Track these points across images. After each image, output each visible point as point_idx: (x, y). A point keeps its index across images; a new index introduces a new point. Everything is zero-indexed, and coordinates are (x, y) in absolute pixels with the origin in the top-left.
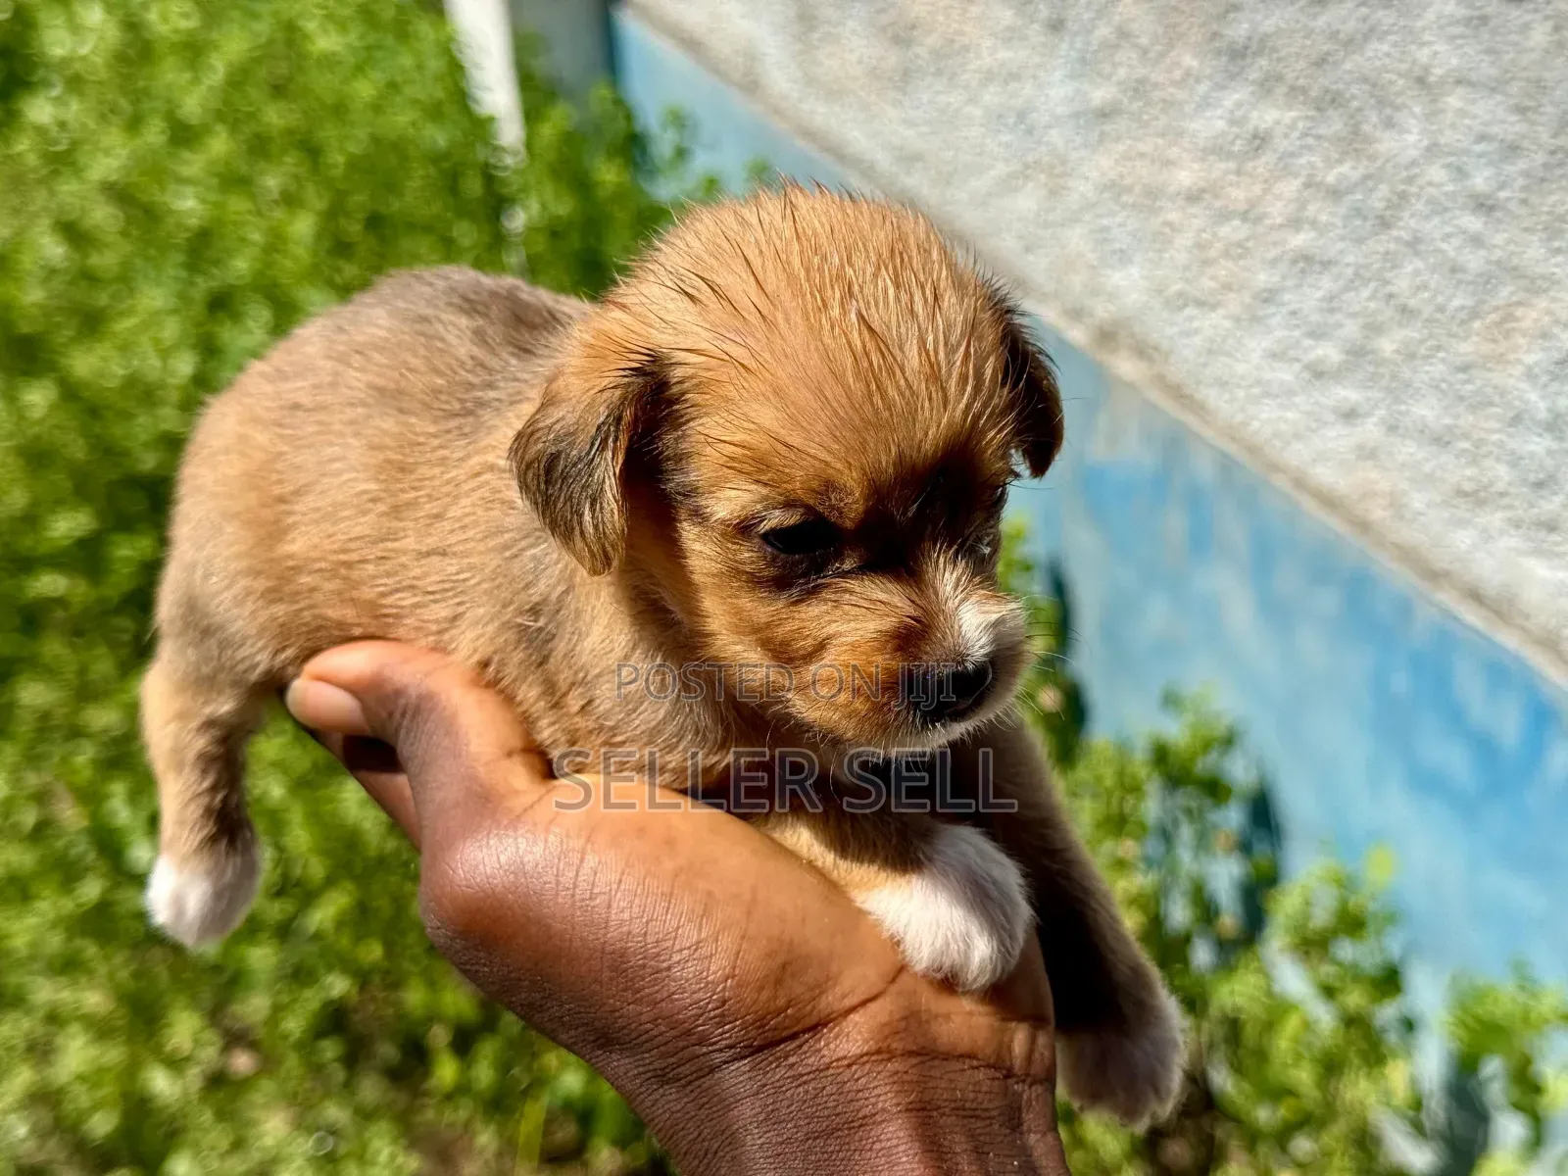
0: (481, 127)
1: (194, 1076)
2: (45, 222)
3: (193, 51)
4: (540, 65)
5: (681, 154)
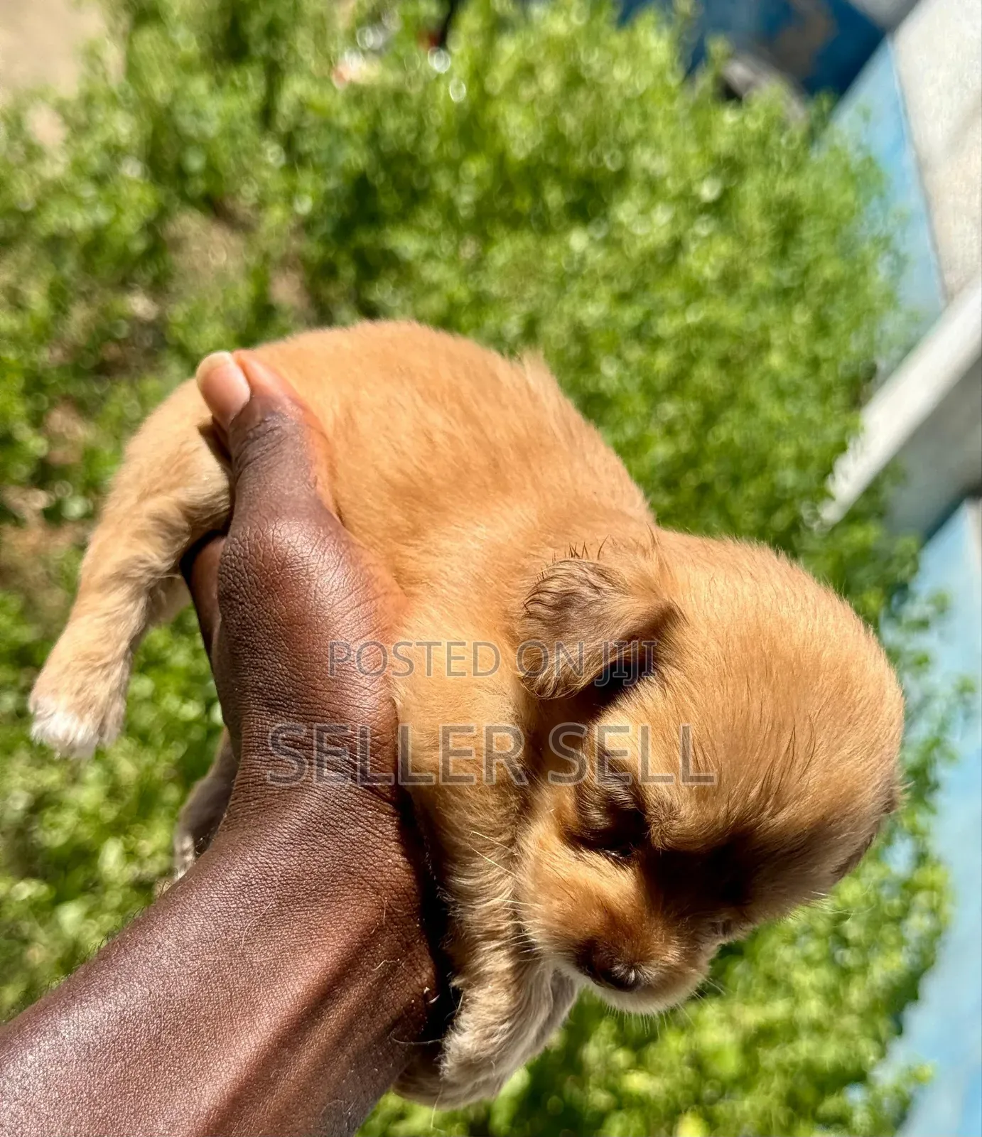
0: (820, 494)
1: (132, 871)
2: (524, 309)
3: (696, 292)
4: (889, 492)
5: (923, 625)
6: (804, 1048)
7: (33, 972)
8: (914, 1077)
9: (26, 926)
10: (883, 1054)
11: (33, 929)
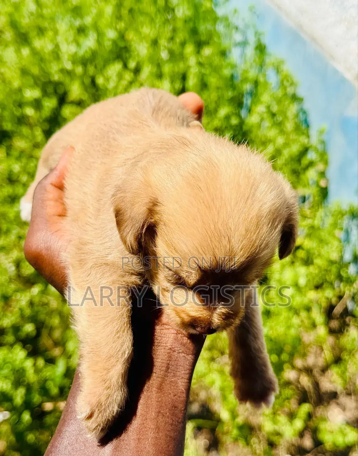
6: (286, 153)
7: (57, 310)
8: (321, 132)
9: (45, 300)
10: (308, 136)
11: (47, 298)
